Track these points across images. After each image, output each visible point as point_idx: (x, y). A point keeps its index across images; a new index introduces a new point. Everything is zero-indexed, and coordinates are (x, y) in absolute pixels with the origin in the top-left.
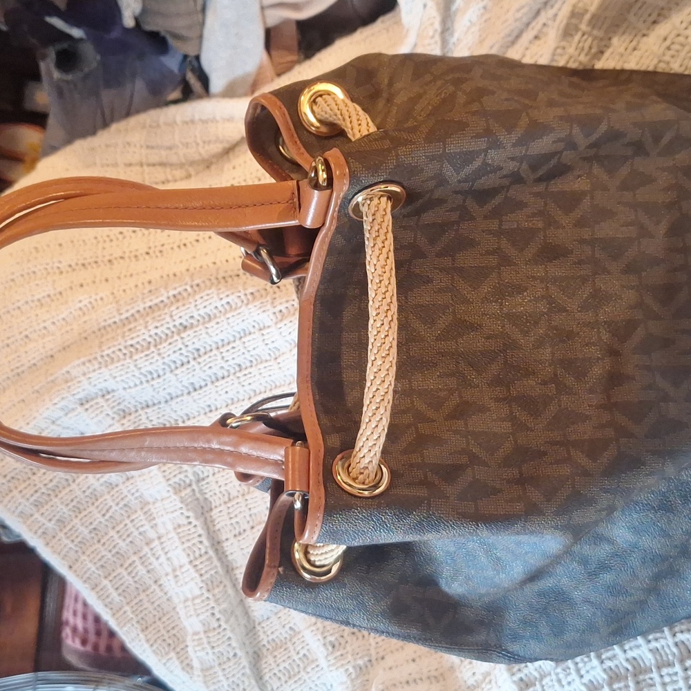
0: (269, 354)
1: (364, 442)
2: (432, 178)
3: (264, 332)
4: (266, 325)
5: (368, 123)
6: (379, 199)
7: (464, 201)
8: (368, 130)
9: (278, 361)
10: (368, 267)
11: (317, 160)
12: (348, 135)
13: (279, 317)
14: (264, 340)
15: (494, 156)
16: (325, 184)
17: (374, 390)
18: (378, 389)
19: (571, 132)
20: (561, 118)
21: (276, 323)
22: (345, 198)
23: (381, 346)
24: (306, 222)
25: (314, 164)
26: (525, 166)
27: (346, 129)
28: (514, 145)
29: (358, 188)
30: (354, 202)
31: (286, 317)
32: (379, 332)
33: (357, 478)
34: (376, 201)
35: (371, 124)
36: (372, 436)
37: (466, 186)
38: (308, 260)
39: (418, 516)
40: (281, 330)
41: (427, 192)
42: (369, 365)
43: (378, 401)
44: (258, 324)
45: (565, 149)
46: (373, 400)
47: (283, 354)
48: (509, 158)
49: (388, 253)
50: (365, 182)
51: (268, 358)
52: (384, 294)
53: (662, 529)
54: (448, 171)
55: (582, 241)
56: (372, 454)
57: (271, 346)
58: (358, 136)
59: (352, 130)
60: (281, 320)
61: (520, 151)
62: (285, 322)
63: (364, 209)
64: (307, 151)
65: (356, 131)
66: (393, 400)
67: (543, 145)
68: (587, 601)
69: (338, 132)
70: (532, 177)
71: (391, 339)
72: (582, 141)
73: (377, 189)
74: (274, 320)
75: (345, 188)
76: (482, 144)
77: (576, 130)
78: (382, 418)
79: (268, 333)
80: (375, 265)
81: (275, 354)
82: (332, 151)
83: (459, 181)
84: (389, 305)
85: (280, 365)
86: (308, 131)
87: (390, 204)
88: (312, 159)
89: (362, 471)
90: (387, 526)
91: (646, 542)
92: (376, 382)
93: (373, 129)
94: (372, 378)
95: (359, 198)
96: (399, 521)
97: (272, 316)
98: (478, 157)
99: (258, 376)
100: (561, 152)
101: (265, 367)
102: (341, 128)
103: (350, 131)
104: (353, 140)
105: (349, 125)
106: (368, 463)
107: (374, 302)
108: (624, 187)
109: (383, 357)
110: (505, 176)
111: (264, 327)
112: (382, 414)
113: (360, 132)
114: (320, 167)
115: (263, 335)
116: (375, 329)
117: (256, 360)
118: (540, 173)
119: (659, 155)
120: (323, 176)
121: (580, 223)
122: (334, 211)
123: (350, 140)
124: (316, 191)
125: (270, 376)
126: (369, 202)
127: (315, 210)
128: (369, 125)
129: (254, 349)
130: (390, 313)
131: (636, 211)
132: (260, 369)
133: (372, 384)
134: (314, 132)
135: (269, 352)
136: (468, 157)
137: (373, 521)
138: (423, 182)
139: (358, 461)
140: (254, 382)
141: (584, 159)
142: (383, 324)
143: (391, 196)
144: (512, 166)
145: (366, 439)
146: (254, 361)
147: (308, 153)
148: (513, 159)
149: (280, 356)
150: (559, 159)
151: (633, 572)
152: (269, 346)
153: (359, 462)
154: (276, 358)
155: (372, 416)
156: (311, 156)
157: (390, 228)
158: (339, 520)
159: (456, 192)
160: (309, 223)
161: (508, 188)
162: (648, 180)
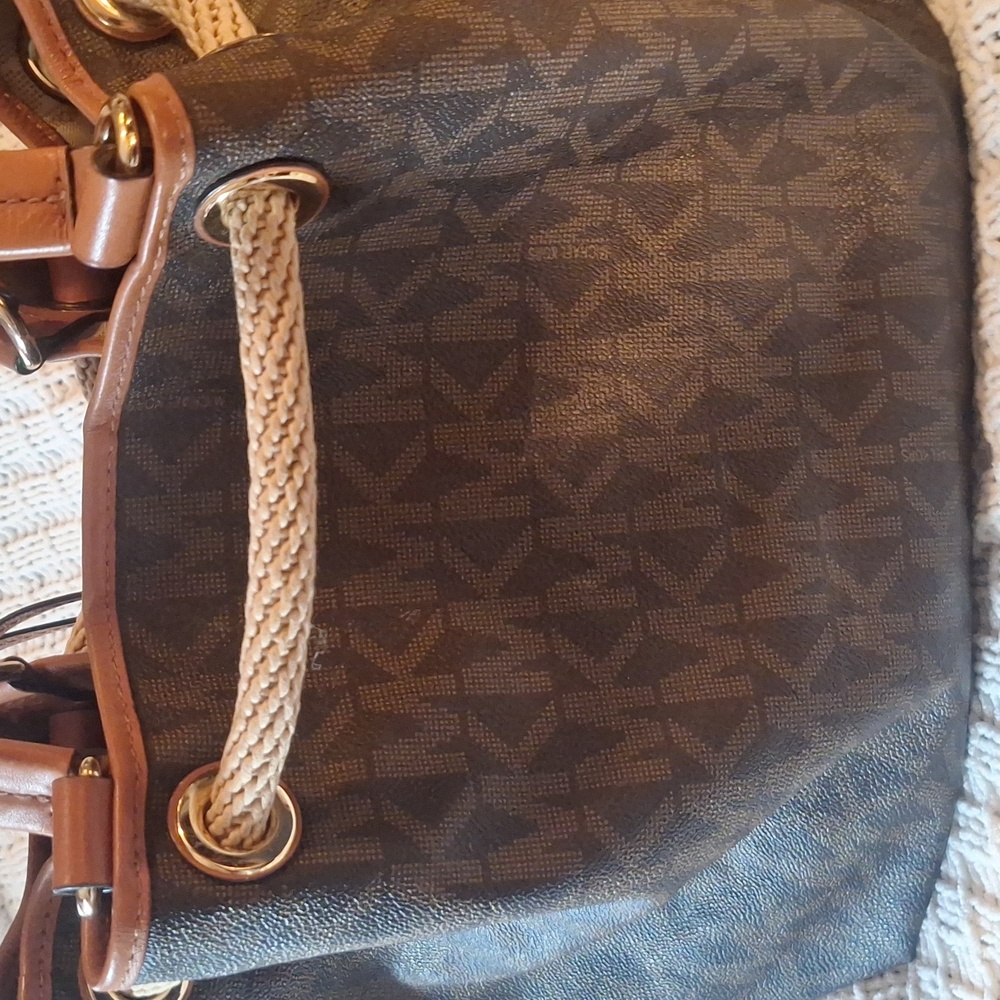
0: (41, 463)
1: (242, 760)
2: (388, 153)
3: (28, 422)
4: (33, 408)
5: (235, 16)
6: (267, 199)
7: (453, 201)
8: (236, 33)
9: (59, 475)
10: (244, 361)
11: (115, 101)
12: (189, 41)
13: (58, 395)
14: (28, 437)
15: (522, 107)
16: (134, 163)
17: (265, 644)
18: (273, 644)
19: (676, 57)
20: (658, 24)
21: (52, 406)
22: (184, 195)
23: (279, 546)
24: (89, 253)
25: (105, 111)
26: (581, 127)
27: (182, 27)
28: (563, 83)
29: (217, 173)
30: (207, 206)
31: (72, 395)
32: (273, 514)
33: (226, 835)
34: (258, 206)
35: (241, 18)
36: (259, 747)
37: (458, 170)
38: (106, 317)
39: (363, 906)
40: (62, 419)
41: (377, 184)
42: (252, 588)
43: (273, 669)
44: (16, 406)
45: (661, 93)
46: (261, 667)
47: (68, 463)
48: (551, 111)
49: (291, 329)
50: (235, 161)
51: (39, 470)
52: (285, 425)
53: (820, 844)
54: (424, 137)
55: (686, 288)
56: (261, 784)
57: (43, 448)
58: (212, 46)
59: (197, 29)
60: (62, 401)
61: (575, 95)
62: (70, 404)
63: (231, 222)
64: (92, 74)
65: (207, 33)
66: (308, 665)
67: (619, 84)
68: (671, 974)
69: (165, 33)
70: (591, 150)
71: (303, 531)
72: (694, 77)
73: (263, 176)
74: (48, 400)
75: (186, 174)
76: (498, 76)
77: (687, 53)
78: (281, 708)
79: (36, 425)
80: (262, 358)
81: (52, 464)
82: (149, 79)
83: (445, 160)
84: (296, 451)
85: (63, 485)
86: (92, 28)
87: (292, 213)
88: (103, 97)
89: (237, 821)
90: (294, 935)
91: (789, 868)
92: (267, 629)
93: (247, 31)
94: (259, 617)
95: (221, 196)
96: (321, 922)
97: (43, 393)
98: (487, 107)
99: (19, 505)
100: (653, 100)
101: (34, 488)
102: (171, 24)
103: (193, 33)
104: (201, 55)
105: (190, 19)
106: (253, 804)
107: (260, 444)
108: (768, 174)
109: (284, 572)
110: (538, 150)
111: (29, 411)
112: (282, 699)
113: (216, 35)
114: (123, 120)
115: (26, 427)
116: (264, 507)
117: (15, 473)
118: (608, 143)
119: (831, 110)
120: (127, 141)
121: (683, 251)
122: (159, 227)
123: (192, 55)
124: (112, 182)
125: (44, 503)
126: (242, 206)
127: (113, 224)
128: (238, 20)
129: (10, 452)
130: (298, 474)
131: (788, 226)
132: (23, 491)
133: (258, 632)
134: (108, 32)
135: (41, 460)
136: (468, 106)
137: (264, 930)
138: (368, 161)
139: (227, 801)
140: (13, 514)
141: (693, 115)
142: (282, 497)
143: (297, 193)
144: (555, 128)
145: (245, 752)
146: (12, 477)
147: (94, 80)
148: (557, 112)
149: (61, 467)
150: (647, 115)
151: (760, 920)
152: (38, 449)
153: (231, 803)
154: (55, 472)
155: (261, 703)
156: (102, 86)
157: (295, 269)
158: (184, 940)
159: (438, 184)
160: (97, 255)
161: (543, 173)
162: (808, 161)
